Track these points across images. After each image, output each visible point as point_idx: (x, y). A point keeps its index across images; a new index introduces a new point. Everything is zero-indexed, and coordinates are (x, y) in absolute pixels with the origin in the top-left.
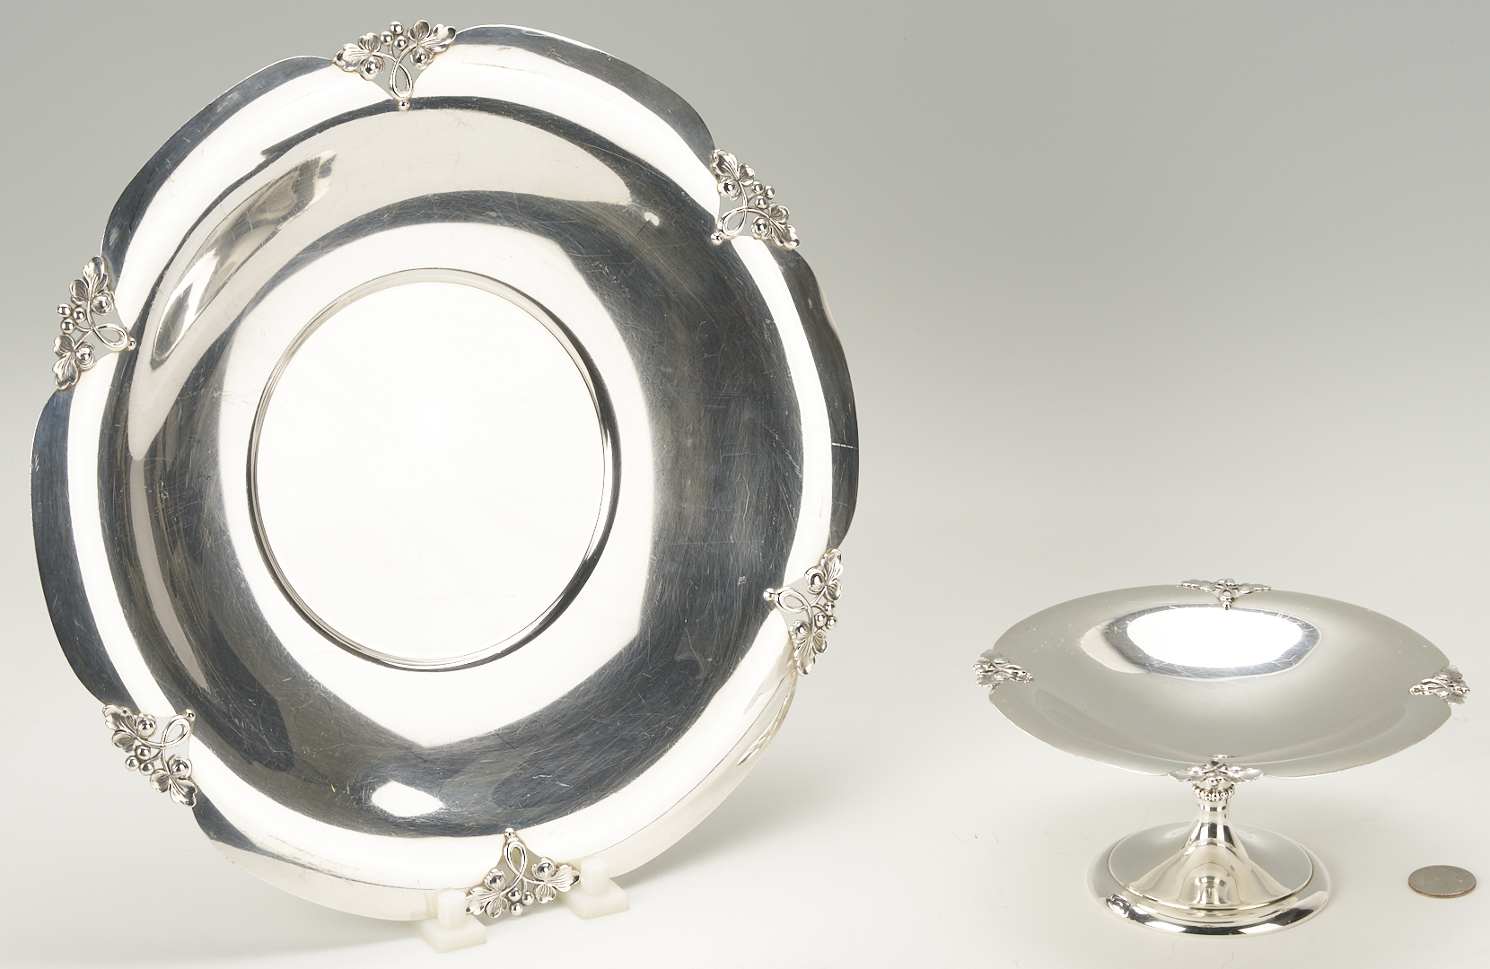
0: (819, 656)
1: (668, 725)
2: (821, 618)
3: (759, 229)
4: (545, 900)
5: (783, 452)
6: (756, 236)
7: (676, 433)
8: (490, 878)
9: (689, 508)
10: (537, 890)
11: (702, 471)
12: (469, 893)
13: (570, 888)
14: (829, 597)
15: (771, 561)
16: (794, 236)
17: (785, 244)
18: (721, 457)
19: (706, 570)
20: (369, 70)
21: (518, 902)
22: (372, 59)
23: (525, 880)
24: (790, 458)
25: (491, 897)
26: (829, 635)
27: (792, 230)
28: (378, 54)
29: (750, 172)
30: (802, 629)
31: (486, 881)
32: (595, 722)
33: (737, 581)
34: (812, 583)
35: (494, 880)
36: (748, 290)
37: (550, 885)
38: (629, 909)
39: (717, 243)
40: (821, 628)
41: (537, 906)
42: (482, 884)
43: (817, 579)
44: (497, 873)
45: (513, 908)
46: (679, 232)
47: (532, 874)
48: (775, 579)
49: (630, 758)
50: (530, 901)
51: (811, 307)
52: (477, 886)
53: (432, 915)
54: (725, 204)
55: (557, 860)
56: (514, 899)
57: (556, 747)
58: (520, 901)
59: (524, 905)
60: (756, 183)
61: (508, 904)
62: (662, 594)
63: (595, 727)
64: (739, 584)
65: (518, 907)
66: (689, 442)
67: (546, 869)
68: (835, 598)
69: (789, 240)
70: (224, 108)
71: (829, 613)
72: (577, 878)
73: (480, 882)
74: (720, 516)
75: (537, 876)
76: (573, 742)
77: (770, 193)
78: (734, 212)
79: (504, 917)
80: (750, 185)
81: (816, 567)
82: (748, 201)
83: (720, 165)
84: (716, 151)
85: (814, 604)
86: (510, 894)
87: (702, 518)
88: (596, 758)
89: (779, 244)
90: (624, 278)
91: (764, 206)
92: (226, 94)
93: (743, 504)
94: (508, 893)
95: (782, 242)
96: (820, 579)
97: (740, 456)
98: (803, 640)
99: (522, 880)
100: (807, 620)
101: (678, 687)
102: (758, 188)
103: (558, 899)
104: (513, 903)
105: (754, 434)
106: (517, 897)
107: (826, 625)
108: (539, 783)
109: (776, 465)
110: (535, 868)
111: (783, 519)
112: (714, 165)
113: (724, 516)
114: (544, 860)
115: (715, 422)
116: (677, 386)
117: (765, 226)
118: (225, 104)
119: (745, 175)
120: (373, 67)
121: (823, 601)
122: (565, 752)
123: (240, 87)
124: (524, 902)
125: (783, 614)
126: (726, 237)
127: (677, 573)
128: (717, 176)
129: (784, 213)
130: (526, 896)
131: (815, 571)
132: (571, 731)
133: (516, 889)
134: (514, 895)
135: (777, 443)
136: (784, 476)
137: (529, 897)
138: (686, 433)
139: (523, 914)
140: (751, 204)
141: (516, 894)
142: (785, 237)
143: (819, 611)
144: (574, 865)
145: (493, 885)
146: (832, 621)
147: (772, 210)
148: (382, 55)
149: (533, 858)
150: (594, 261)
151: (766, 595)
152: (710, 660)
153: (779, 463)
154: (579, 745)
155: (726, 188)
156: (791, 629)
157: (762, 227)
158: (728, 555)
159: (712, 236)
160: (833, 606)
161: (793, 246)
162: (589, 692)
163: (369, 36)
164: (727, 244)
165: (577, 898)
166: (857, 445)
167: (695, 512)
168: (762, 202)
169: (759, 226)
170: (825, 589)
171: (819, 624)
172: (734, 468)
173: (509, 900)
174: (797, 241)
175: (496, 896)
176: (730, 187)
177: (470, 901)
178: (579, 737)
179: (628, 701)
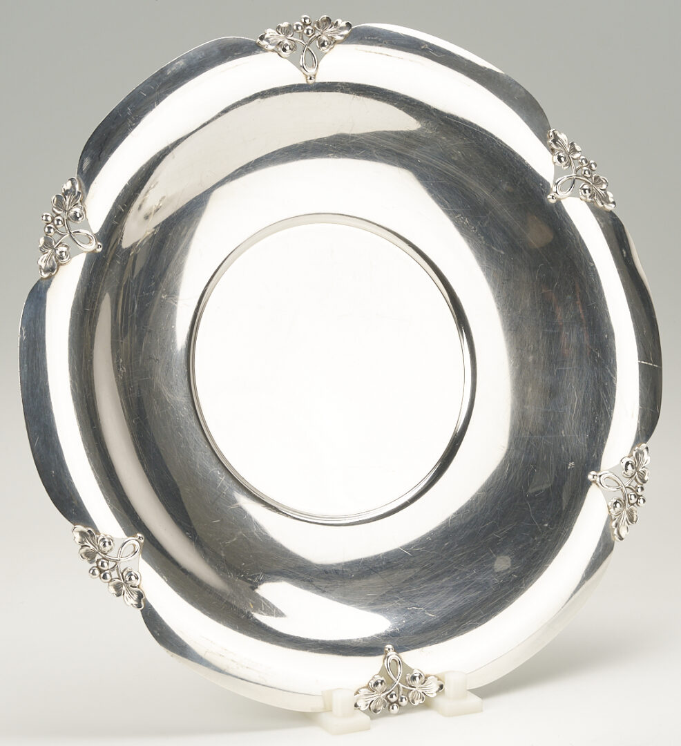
0: (632, 526)
1: (514, 573)
2: (633, 497)
3: (585, 193)
4: (417, 702)
5: (603, 367)
6: (583, 198)
7: (520, 351)
8: (373, 682)
9: (531, 409)
10: (410, 695)
11: (540, 381)
12: (357, 693)
13: (435, 694)
14: (639, 480)
15: (594, 451)
16: (611, 200)
17: (605, 205)
18: (555, 370)
19: (543, 457)
20: (284, 50)
21: (395, 702)
22: (286, 42)
23: (401, 685)
24: (609, 371)
25: (375, 697)
26: (639, 512)
27: (610, 194)
28: (292, 38)
29: (578, 148)
30: (618, 505)
31: (370, 684)
32: (456, 570)
33: (567, 465)
34: (626, 469)
35: (376, 684)
36: (576, 240)
37: (420, 691)
38: (482, 711)
39: (553, 201)
40: (632, 504)
41: (411, 707)
42: (368, 687)
43: (629, 467)
44: (379, 678)
45: (391, 707)
46: (523, 192)
47: (406, 682)
48: (596, 465)
49: (483, 597)
50: (404, 702)
51: (625, 256)
52: (363, 688)
53: (328, 709)
54: (558, 172)
55: (425, 672)
56: (392, 700)
57: (426, 587)
58: (397, 702)
59: (400, 705)
60: (582, 157)
61: (388, 704)
62: (509, 475)
63: (456, 574)
64: (569, 468)
65: (395, 707)
66: (531, 358)
67: (417, 678)
68: (644, 482)
69: (608, 202)
70: (172, 72)
71: (640, 493)
72: (441, 687)
73: (365, 684)
74: (554, 415)
75: (410, 683)
76: (439, 584)
77: (593, 166)
78: (565, 178)
79: (385, 714)
80: (578, 159)
81: (629, 457)
82: (577, 171)
83: (554, 141)
84: (551, 131)
85: (627, 486)
86: (389, 696)
87: (540, 417)
88: (458, 596)
89: (600, 205)
90: (480, 228)
91: (589, 176)
92: (174, 62)
93: (572, 406)
94: (387, 695)
95: (603, 204)
96: (632, 466)
97: (570, 370)
98: (619, 514)
99: (398, 686)
100: (622, 498)
101: (521, 546)
102: (584, 161)
103: (427, 704)
104: (391, 703)
105: (581, 352)
106: (395, 699)
107: (637, 502)
108: (413, 613)
109: (598, 376)
110: (409, 677)
111: (603, 418)
112: (550, 141)
113: (557, 416)
114: (415, 671)
115: (551, 343)
116: (521, 315)
117: (589, 190)
118: (173, 69)
119: (575, 151)
120: (288, 48)
121: (634, 484)
122: (433, 591)
123: (185, 57)
124: (400, 703)
125: (603, 491)
126: (558, 197)
127: (520, 459)
128: (552, 150)
129: (604, 181)
130: (402, 698)
131: (628, 460)
132: (437, 576)
133: (393, 692)
134: (392, 697)
135: (599, 359)
136: (604, 386)
137: (404, 700)
138: (528, 351)
139: (398, 714)
140: (579, 173)
141: (394, 696)
142: (605, 199)
143: (631, 491)
144: (440, 677)
145: (376, 688)
146: (641, 501)
147: (596, 178)
148: (295, 39)
149: (408, 669)
150: (457, 213)
151: (590, 477)
152: (546, 525)
153: (601, 376)
154: (443, 587)
155: (559, 158)
156: (610, 504)
157: (587, 191)
158: (560, 446)
159: (549, 197)
160: (642, 489)
161: (610, 207)
162: (451, 547)
163: (285, 24)
164: (559, 202)
165: (441, 702)
166: (660, 364)
167: (535, 412)
168: (587, 172)
169: (585, 190)
170: (636, 474)
171: (631, 502)
172: (566, 379)
173: (388, 701)
174: (614, 203)
175: (377, 696)
176: (562, 159)
177: (358, 699)
178: (444, 580)
179: (483, 554)
